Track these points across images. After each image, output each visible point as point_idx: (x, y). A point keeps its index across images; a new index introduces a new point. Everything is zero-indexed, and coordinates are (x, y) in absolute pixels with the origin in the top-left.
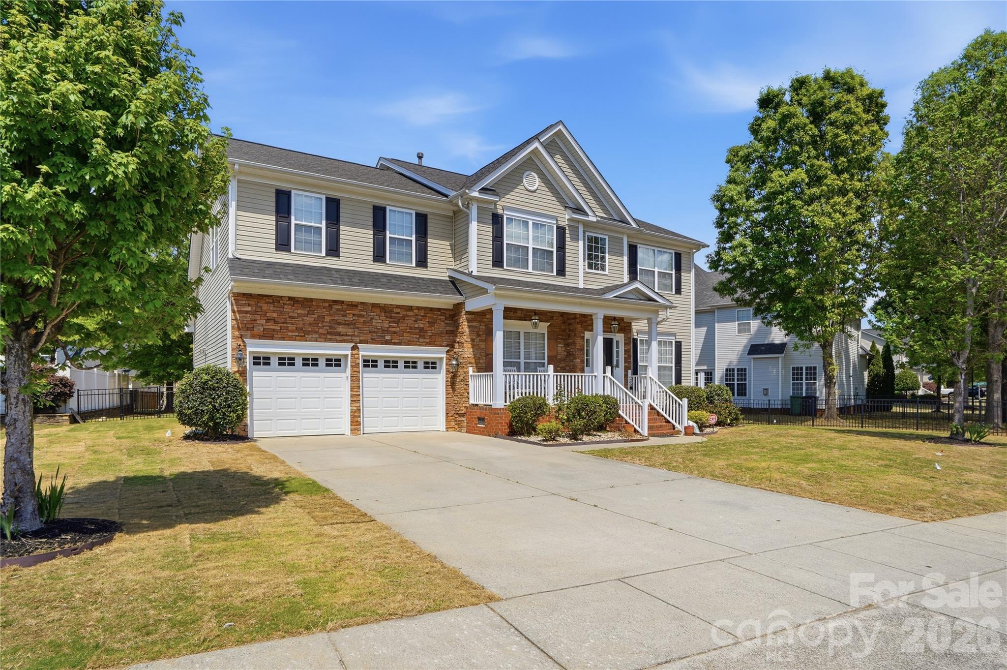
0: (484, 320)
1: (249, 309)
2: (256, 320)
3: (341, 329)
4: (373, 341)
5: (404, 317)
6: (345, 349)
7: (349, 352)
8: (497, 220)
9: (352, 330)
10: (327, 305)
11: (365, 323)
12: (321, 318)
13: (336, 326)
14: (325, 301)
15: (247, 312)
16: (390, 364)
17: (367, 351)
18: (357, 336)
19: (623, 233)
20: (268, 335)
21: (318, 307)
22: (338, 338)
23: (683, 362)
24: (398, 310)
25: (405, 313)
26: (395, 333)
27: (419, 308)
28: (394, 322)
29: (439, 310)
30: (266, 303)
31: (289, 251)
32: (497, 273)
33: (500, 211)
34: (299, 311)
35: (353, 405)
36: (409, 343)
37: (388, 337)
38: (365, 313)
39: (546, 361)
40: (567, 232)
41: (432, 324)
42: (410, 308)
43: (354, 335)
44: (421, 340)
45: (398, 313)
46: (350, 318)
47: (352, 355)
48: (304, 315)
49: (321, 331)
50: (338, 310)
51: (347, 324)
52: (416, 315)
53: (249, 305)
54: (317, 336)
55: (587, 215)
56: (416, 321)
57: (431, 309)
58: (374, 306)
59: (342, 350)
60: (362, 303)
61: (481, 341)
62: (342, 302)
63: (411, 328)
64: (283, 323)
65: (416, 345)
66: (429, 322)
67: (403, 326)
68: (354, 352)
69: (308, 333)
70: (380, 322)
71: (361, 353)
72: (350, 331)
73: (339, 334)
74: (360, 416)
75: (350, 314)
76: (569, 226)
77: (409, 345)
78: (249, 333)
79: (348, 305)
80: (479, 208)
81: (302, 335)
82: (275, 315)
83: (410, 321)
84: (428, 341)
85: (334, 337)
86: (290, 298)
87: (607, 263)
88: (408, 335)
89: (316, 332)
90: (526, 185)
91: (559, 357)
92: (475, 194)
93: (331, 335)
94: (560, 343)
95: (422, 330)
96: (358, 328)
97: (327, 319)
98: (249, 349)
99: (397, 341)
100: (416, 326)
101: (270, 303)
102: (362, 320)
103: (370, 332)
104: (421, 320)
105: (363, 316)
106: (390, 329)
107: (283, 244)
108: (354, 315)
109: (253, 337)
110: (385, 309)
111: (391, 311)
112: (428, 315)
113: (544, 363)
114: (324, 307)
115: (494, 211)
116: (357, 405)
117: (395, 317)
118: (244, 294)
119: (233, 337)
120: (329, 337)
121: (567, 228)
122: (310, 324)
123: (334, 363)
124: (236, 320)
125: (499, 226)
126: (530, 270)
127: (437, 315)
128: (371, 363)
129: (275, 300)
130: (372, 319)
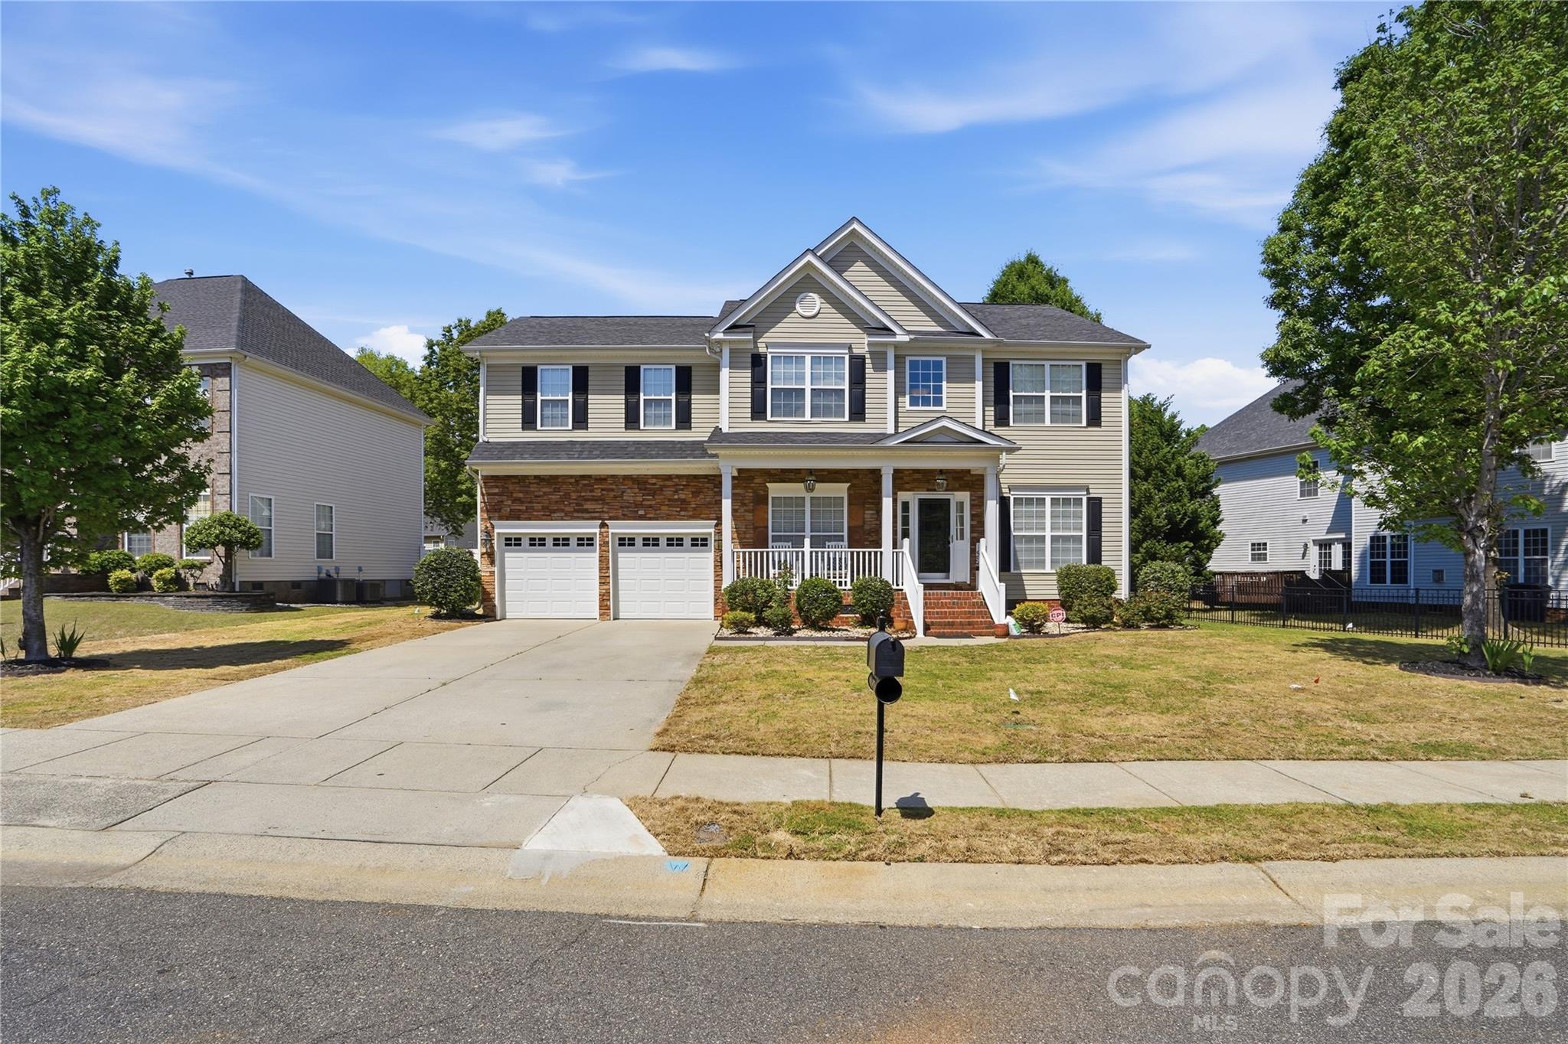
0: (753, 485)
1: (496, 490)
2: (502, 502)
3: (588, 506)
4: (625, 517)
5: (661, 489)
6: (595, 527)
7: (597, 531)
8: (758, 362)
9: (600, 506)
10: (573, 480)
11: (615, 497)
12: (567, 496)
13: (583, 502)
14: (572, 477)
15: (495, 494)
16: (651, 542)
17: (620, 528)
18: (606, 512)
19: (974, 349)
20: (515, 516)
21: (564, 483)
22: (588, 515)
23: (1103, 529)
24: (654, 481)
25: (662, 483)
26: (650, 506)
27: (679, 477)
28: (648, 495)
29: (706, 476)
30: (513, 483)
31: (535, 429)
32: (759, 427)
33: (762, 350)
34: (544, 490)
35: (602, 588)
36: (668, 517)
37: (641, 512)
38: (614, 487)
39: (845, 533)
40: (868, 361)
41: (695, 494)
42: (669, 477)
43: (603, 512)
44: (682, 513)
45: (655, 484)
46: (598, 493)
47: (601, 533)
48: (550, 493)
49: (567, 509)
50: (585, 485)
51: (595, 500)
52: (677, 485)
53: (497, 487)
54: (563, 514)
55: (894, 334)
56: (676, 492)
57: (695, 477)
58: (626, 477)
59: (591, 528)
60: (613, 476)
61: (748, 511)
62: (590, 477)
63: (669, 500)
64: (529, 502)
65: (675, 519)
66: (693, 493)
67: (659, 499)
68: (603, 530)
69: (554, 511)
70: (631, 495)
71: (611, 531)
72: (598, 507)
73: (587, 511)
74: (609, 600)
75: (597, 489)
76: (870, 352)
77: (667, 519)
78: (497, 515)
79: (596, 479)
80: (732, 351)
81: (548, 514)
82: (521, 495)
83: (668, 493)
84: (691, 513)
85: (580, 515)
86: (536, 477)
87: (944, 395)
88: (666, 508)
89: (563, 511)
90: (801, 311)
91: (867, 527)
92: (719, 336)
93: (579, 513)
94: (869, 509)
95: (683, 501)
96: (607, 504)
97: (574, 496)
98: (496, 531)
99: (652, 516)
100: (676, 497)
101: (516, 483)
102: (612, 494)
103: (621, 507)
104: (682, 490)
105: (613, 490)
106: (644, 503)
107: (529, 422)
108: (603, 490)
109: (501, 518)
110: (640, 482)
111: (646, 482)
112: (692, 484)
113: (843, 536)
114: (571, 484)
115: (755, 352)
116: (607, 587)
117: (650, 489)
118: (493, 476)
119: (482, 520)
120: (575, 514)
121: (867, 356)
122: (556, 502)
123: (586, 542)
124: (485, 503)
125: (762, 368)
126: (808, 417)
127: (703, 482)
128: (626, 542)
129: (521, 480)
130: (623, 492)
